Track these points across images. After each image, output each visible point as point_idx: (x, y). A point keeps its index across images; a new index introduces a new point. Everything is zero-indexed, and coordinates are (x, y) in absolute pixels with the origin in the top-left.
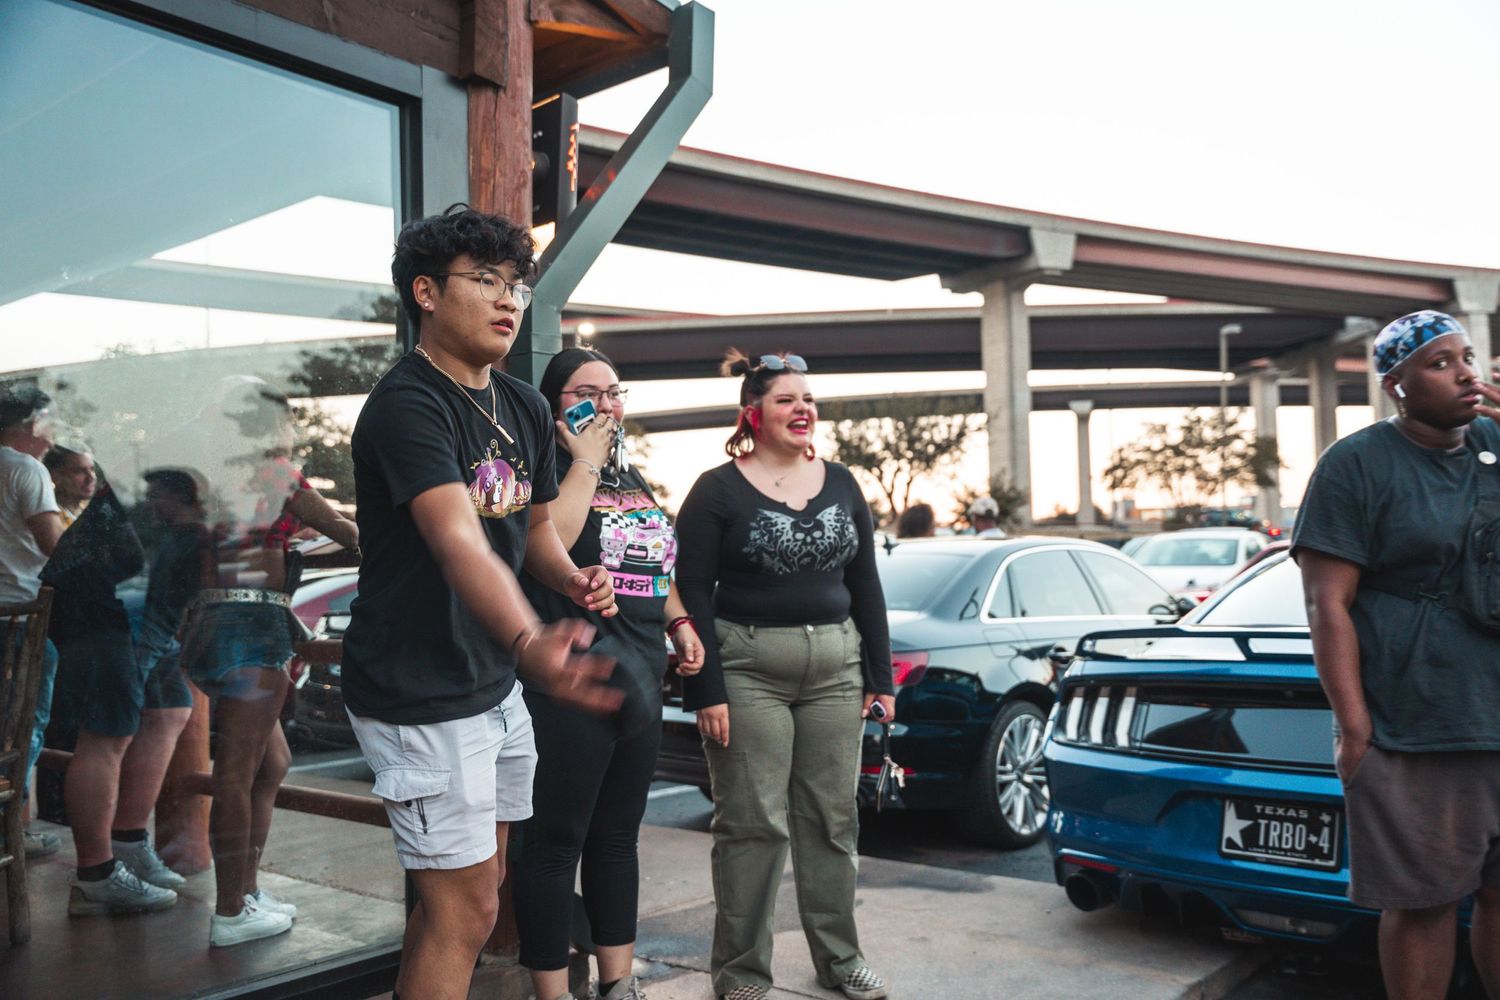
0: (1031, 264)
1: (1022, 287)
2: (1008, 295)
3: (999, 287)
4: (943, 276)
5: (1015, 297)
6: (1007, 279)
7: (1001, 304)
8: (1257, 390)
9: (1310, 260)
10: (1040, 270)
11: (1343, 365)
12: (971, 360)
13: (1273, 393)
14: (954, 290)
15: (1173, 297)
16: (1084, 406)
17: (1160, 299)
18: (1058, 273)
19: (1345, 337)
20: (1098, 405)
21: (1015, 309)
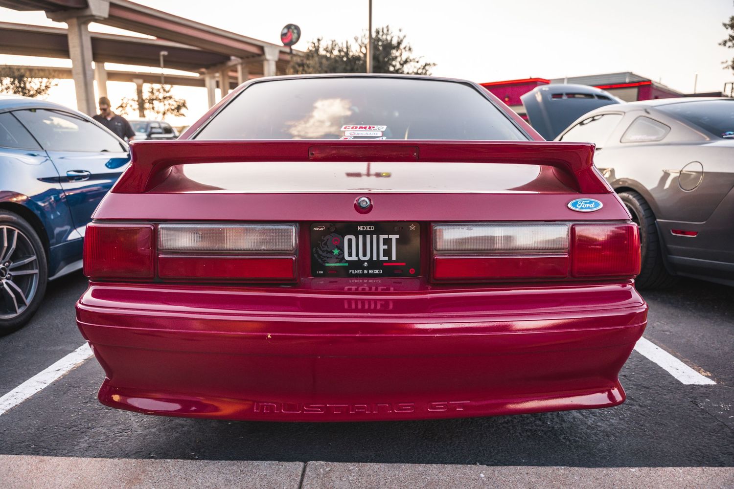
0: (88, 13)
1: (86, 23)
2: (79, 26)
3: (75, 21)
4: (46, 12)
5: (83, 27)
6: (78, 18)
7: (76, 29)
8: (208, 81)
9: (212, 30)
10: (93, 16)
11: (231, 74)
12: (64, 52)
13: (214, 83)
14: (54, 20)
15: (159, 38)
16: (140, 81)
17: (154, 38)
18: (102, 19)
19: (231, 63)
20: (145, 81)
21: (83, 33)
